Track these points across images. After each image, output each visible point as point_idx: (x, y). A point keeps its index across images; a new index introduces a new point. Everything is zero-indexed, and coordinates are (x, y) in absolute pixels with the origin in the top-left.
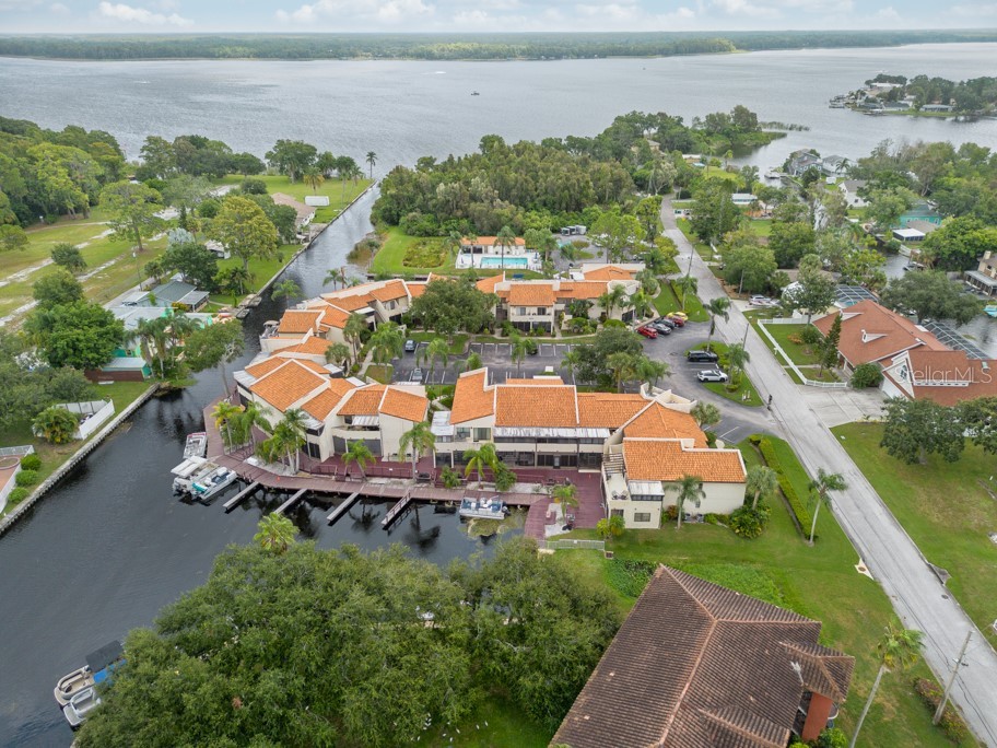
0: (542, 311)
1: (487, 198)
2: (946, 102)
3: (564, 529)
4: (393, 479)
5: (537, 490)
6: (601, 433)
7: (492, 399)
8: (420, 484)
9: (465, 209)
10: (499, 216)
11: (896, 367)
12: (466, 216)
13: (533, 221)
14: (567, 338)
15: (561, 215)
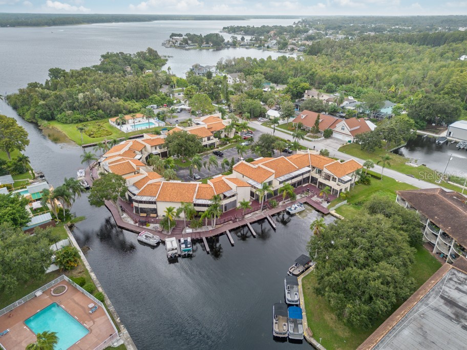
0: (209, 139)
1: (105, 98)
2: (207, 43)
3: (328, 203)
5: (301, 197)
6: (307, 169)
7: (264, 169)
8: (264, 211)
9: (97, 105)
10: (119, 105)
11: (338, 127)
12: (99, 109)
13: (132, 106)
14: (223, 147)
15: (142, 101)
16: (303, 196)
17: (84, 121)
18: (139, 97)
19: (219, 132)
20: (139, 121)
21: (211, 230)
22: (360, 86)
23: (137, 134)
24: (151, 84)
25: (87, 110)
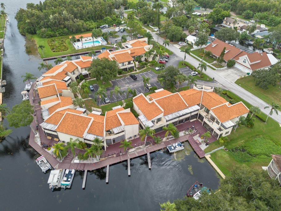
0: (129, 63)
1: (70, 19)
3: (206, 145)
4: (136, 148)
5: (185, 133)
6: (197, 107)
7: (156, 106)
8: (147, 146)
9: (64, 24)
10: (78, 25)
11: (241, 60)
12: (65, 27)
13: (90, 25)
14: (140, 70)
15: (97, 22)
16: (187, 133)
17: (54, 37)
18: (96, 18)
19: (140, 57)
20: (90, 39)
21: (96, 163)
22: (274, 14)
23: (84, 51)
24: (108, 7)
25: (56, 28)
